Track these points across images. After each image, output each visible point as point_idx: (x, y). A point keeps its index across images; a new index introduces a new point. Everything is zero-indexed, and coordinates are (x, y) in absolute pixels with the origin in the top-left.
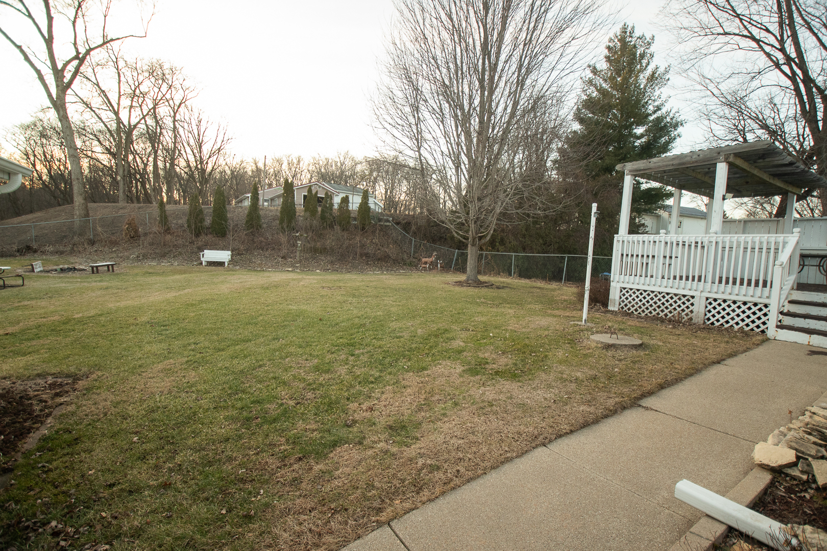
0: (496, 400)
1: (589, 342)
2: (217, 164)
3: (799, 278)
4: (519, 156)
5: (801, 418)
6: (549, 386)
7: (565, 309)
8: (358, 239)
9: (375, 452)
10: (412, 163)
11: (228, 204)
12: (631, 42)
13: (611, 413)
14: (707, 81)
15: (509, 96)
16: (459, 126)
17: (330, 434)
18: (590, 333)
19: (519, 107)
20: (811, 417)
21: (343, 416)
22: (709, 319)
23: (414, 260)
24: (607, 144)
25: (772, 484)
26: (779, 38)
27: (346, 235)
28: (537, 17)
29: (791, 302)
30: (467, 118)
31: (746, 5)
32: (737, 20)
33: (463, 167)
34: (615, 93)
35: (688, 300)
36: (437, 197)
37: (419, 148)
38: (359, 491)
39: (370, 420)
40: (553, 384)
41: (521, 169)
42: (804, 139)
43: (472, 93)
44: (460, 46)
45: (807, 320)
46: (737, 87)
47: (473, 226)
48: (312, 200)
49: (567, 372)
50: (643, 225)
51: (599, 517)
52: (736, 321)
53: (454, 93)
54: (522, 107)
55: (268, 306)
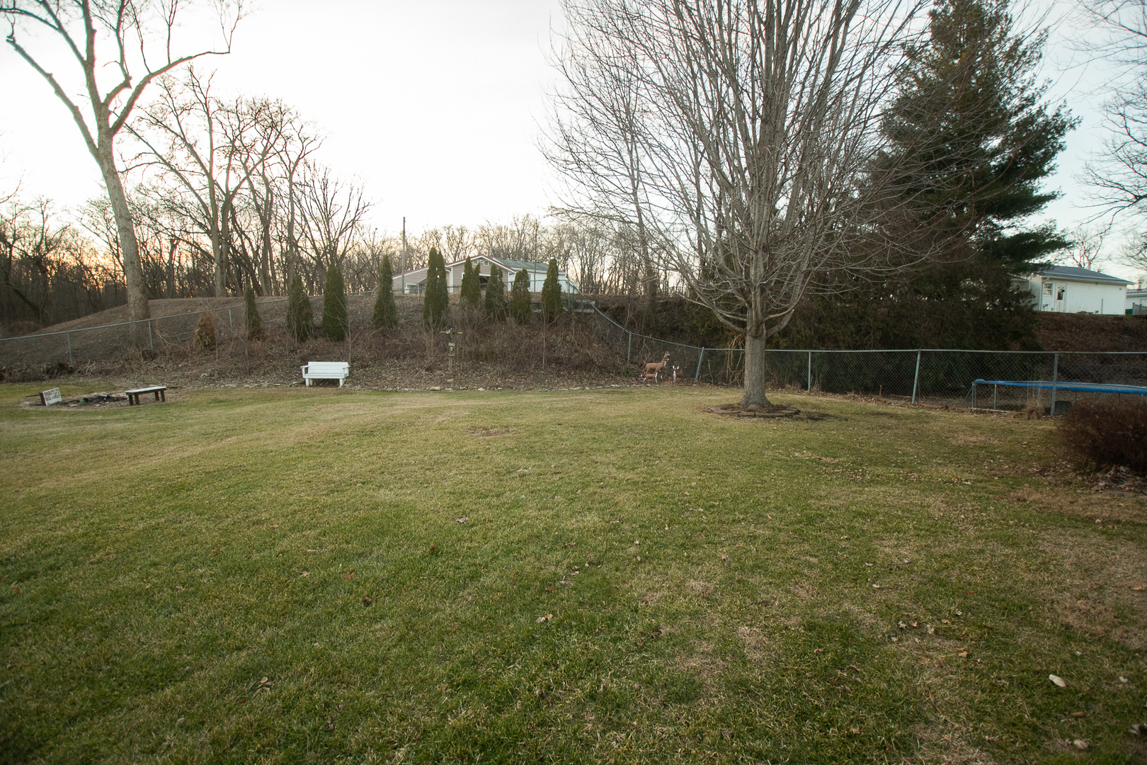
2: (351, 242)
8: (543, 335)
23: (633, 366)
34: (949, 84)
48: (472, 278)
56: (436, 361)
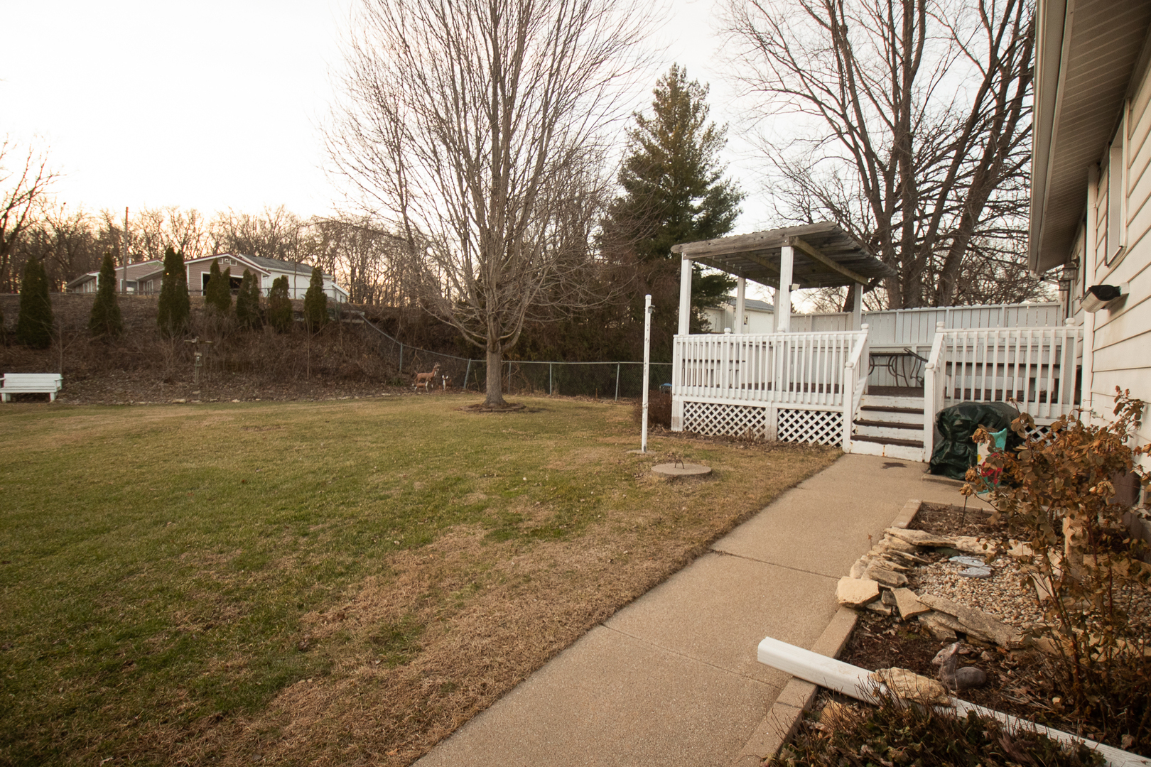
0: (534, 572)
1: (651, 476)
2: (27, 217)
3: (869, 380)
4: (551, 228)
5: (880, 542)
6: (605, 541)
7: (620, 434)
8: (307, 345)
9: (352, 683)
10: (394, 230)
11: (52, 290)
12: (683, 88)
13: (680, 565)
14: (769, 146)
15: (533, 143)
16: (464, 180)
17: (271, 668)
18: (651, 464)
19: (546, 161)
20: (890, 540)
21: (293, 635)
22: (782, 435)
23: (404, 376)
24: (660, 218)
25: (858, 626)
26: (841, 103)
27: (284, 339)
28: (566, 40)
29: (864, 409)
30: (475, 168)
31: (806, 59)
32: (798, 75)
33: (472, 238)
34: (666, 152)
35: (759, 413)
36: (435, 282)
37: (404, 209)
38: (328, 749)
39: (340, 635)
40: (609, 537)
41: (554, 246)
42: (868, 221)
43: (480, 133)
44: (460, 63)
45: (881, 428)
46: (801, 156)
47: (492, 324)
48: (217, 280)
49: (625, 518)
50: (706, 321)
51: (673, 706)
52: (811, 434)
53: (454, 131)
54: (551, 160)
55: (140, 467)
56: (177, 372)
